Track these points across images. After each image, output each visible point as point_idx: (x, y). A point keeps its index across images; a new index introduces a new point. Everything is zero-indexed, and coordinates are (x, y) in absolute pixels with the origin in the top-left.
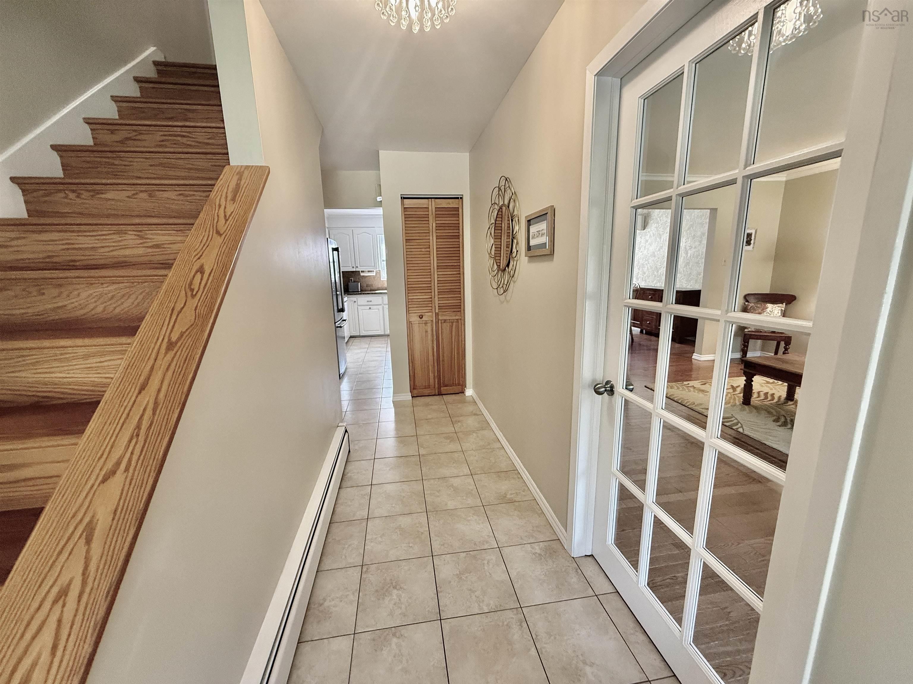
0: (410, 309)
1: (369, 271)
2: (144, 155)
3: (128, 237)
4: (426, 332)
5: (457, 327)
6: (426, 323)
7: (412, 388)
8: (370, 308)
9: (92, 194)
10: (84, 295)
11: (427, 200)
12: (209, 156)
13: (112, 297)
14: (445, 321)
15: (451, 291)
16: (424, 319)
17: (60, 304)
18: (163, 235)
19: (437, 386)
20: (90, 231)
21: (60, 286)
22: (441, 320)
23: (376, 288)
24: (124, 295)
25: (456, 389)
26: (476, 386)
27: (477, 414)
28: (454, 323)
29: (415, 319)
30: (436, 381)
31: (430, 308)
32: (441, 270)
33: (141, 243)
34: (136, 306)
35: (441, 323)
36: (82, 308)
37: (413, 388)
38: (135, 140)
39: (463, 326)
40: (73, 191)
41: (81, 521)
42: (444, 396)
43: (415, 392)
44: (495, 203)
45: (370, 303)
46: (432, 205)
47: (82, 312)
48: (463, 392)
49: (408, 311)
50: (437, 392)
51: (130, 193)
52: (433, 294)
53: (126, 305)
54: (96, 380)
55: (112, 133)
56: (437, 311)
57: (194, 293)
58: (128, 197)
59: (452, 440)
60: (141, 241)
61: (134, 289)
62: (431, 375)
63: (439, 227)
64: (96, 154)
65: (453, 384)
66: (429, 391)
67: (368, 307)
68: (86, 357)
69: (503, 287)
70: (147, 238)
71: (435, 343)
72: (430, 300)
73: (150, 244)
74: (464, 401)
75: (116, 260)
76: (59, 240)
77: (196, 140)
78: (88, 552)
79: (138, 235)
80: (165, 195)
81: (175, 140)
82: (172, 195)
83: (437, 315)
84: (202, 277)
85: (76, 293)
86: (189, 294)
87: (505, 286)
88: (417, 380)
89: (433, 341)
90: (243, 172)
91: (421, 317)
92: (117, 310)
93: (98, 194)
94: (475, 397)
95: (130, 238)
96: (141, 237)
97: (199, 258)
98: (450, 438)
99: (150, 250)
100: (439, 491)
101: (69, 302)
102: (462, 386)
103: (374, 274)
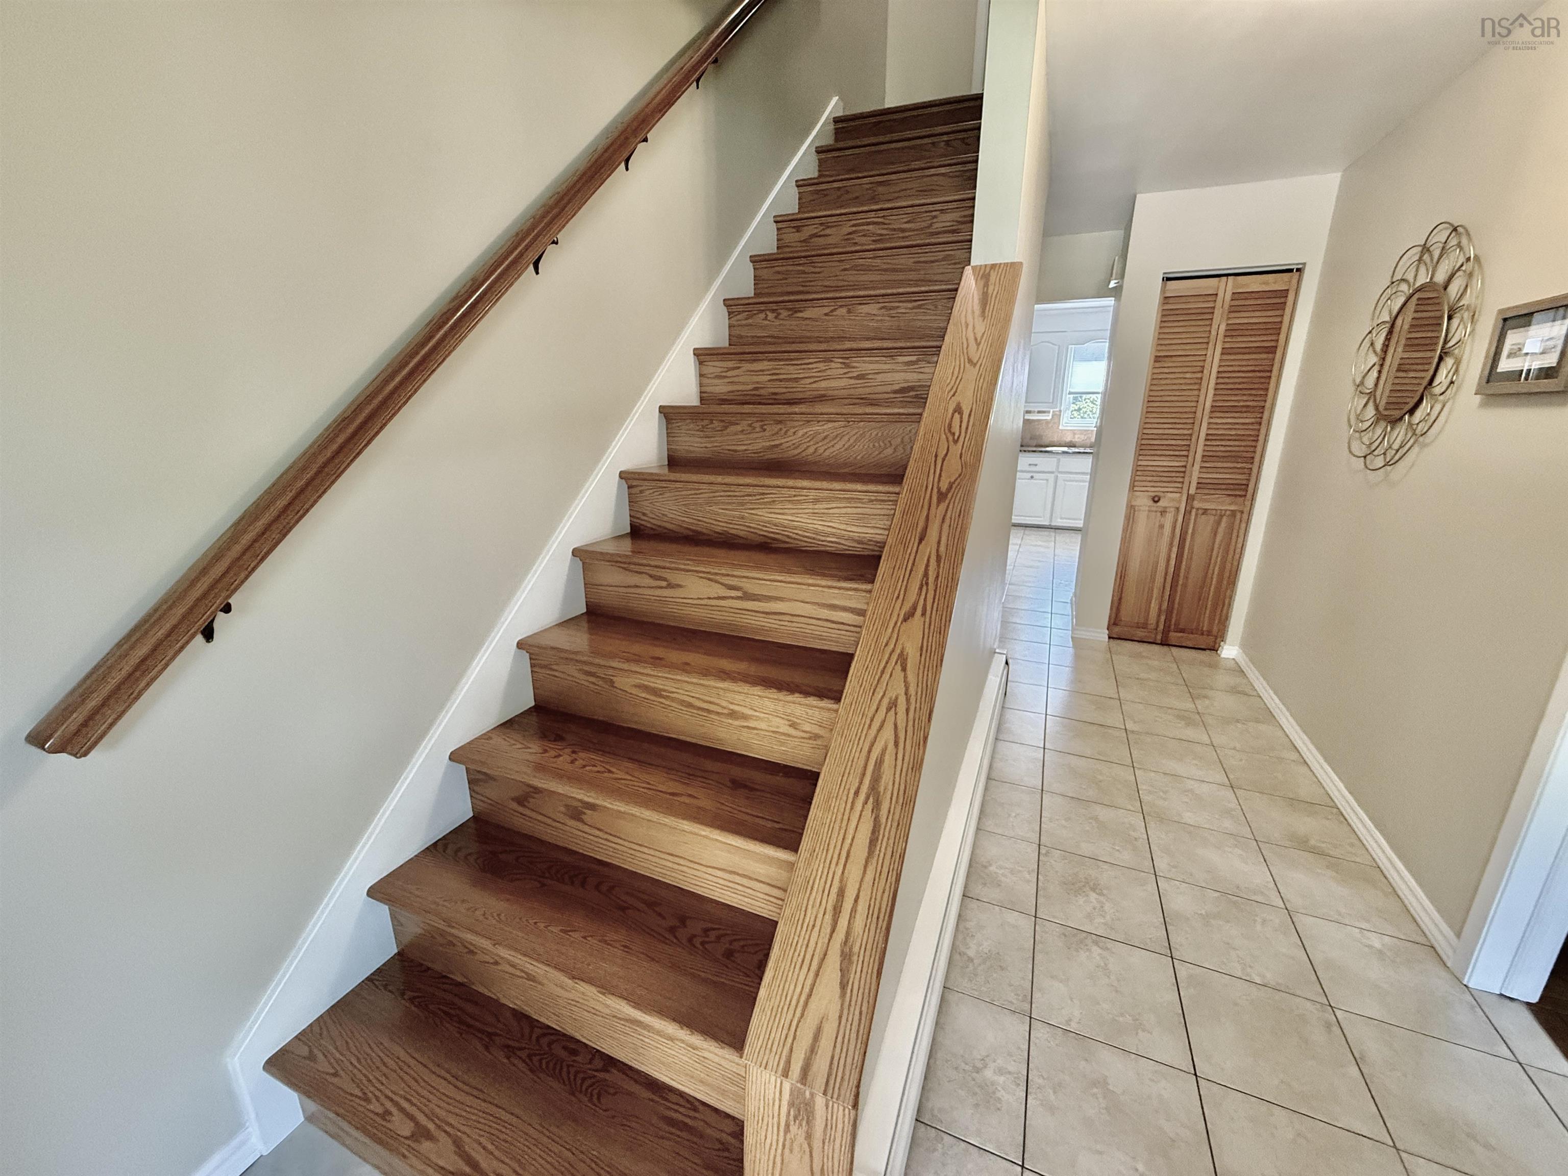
0: (1136, 483)
1: (1039, 412)
2: (836, 258)
3: (833, 365)
4: (1162, 527)
5: (1230, 528)
6: (1163, 512)
7: (1112, 621)
8: (1032, 477)
9: (790, 313)
10: (800, 433)
11: (1216, 279)
12: (913, 250)
13: (825, 438)
14: (1205, 511)
15: (1233, 457)
16: (1160, 504)
17: (777, 442)
18: (871, 362)
19: (1161, 627)
20: (798, 359)
21: (780, 422)
22: (1198, 509)
23: (1047, 442)
24: (837, 436)
25: (1202, 641)
26: (1246, 645)
27: (1245, 692)
28: (1224, 519)
29: (1143, 501)
30: (1163, 618)
31: (1179, 485)
32: (1218, 415)
33: (845, 373)
34: (846, 450)
35: (1196, 515)
36: (796, 448)
37: (1114, 621)
38: (820, 236)
39: (1243, 525)
40: (773, 311)
41: (893, 651)
42: (1174, 650)
43: (1117, 629)
44: (1403, 280)
45: (1033, 468)
46: (1227, 289)
47: (796, 452)
48: (1214, 649)
49: (1132, 487)
50: (1159, 637)
51: (826, 310)
52: (1190, 459)
53: (837, 447)
54: (820, 527)
55: (798, 231)
56: (1192, 491)
57: (956, 437)
58: (826, 314)
59: (1189, 723)
60: (846, 371)
61: (848, 430)
62: (1154, 606)
63: (1232, 331)
64: (790, 262)
65: (1197, 629)
66: (1143, 634)
67: (1029, 475)
68: (816, 501)
69: (1384, 454)
70: (854, 367)
71: (1175, 549)
72: (1183, 469)
73: (855, 374)
74: (1214, 666)
75: (816, 393)
76: (768, 370)
77: (890, 227)
78: (905, 677)
79: (844, 363)
80: (865, 309)
81: (864, 230)
82: (872, 308)
83: (1191, 498)
84: (961, 418)
85: (793, 430)
86: (951, 438)
87: (1391, 453)
88: (1123, 606)
89: (1171, 545)
90: (989, 274)
91: (1156, 500)
92: (827, 453)
93: (796, 312)
94: (1243, 661)
95: (836, 368)
96: (847, 366)
97: (954, 395)
98: (1186, 719)
99: (852, 381)
100: (1165, 792)
101: (785, 440)
102: (1216, 637)
103: (1049, 418)
